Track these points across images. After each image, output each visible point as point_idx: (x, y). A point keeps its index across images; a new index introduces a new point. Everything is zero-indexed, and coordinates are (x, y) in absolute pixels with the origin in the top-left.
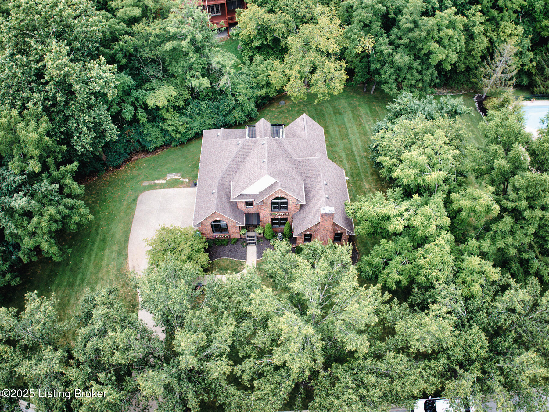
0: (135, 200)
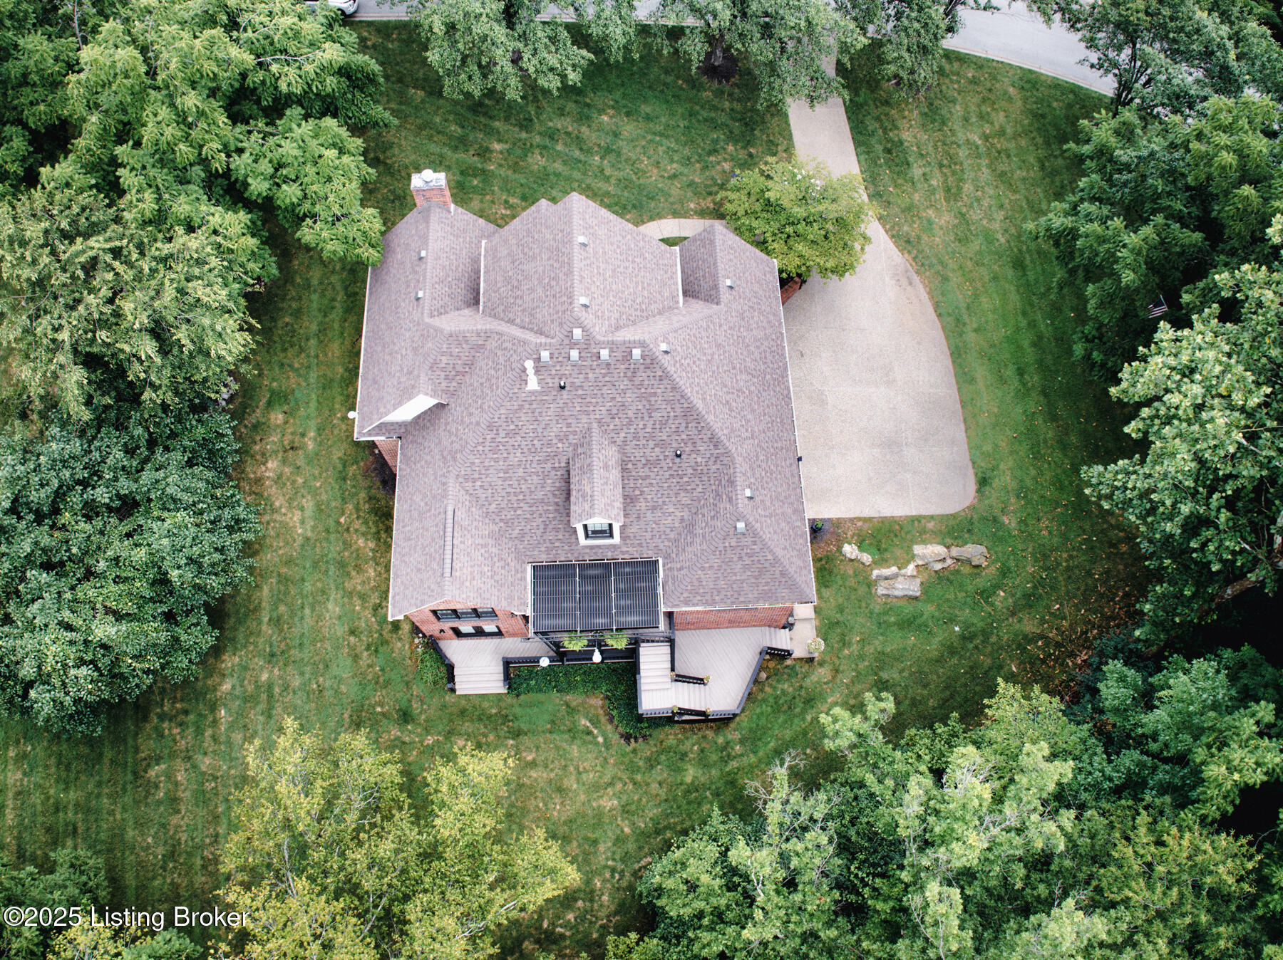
0: (983, 482)
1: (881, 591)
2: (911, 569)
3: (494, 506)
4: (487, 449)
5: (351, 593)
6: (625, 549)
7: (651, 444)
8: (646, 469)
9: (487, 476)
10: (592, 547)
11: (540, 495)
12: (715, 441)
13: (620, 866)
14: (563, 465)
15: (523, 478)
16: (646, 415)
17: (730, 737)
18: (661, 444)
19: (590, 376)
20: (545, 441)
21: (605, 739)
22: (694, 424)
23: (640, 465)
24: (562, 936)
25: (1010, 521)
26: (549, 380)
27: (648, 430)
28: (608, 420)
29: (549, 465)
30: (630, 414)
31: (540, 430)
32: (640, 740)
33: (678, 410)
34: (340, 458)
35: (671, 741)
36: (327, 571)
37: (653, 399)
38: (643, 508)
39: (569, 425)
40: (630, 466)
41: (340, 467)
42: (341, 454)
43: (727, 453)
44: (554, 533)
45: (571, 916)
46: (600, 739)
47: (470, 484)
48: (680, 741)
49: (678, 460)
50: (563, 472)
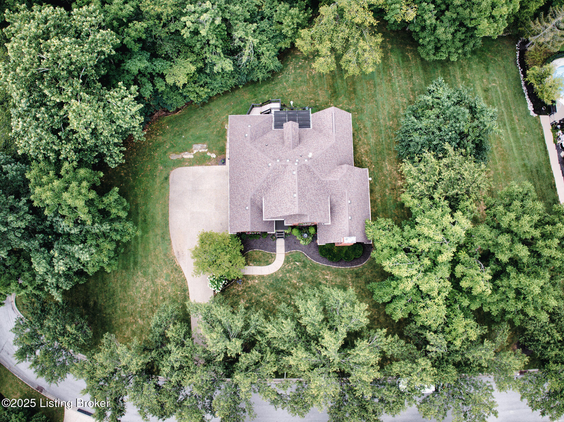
1: (205, 146)
2: (195, 152)
13: (287, 75)
24: (302, 59)
25: (160, 167)
45: (300, 64)
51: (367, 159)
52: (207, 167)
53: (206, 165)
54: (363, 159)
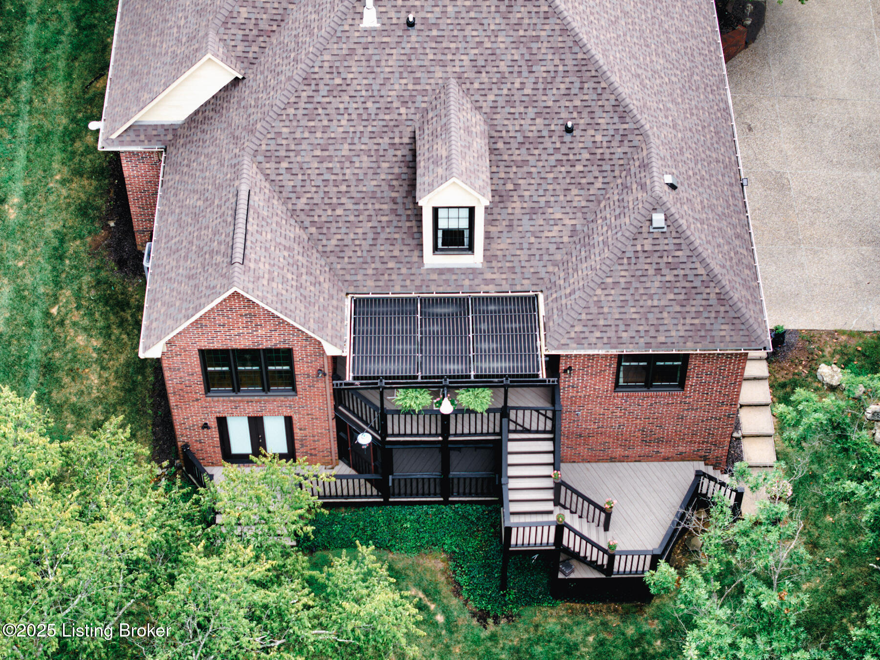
3: (304, 200)
4: (301, 112)
5: (60, 406)
6: (489, 276)
7: (531, 112)
8: (523, 151)
9: (298, 153)
10: (441, 271)
11: (370, 185)
12: (621, 111)
14: (406, 140)
15: (348, 158)
16: (525, 69)
17: (646, 628)
18: (545, 113)
19: (450, 9)
20: (382, 104)
21: (447, 618)
22: (590, 85)
23: (514, 145)
26: (392, 14)
27: (528, 91)
28: (472, 75)
29: (386, 140)
30: (503, 67)
31: (376, 87)
32: (503, 621)
33: (570, 62)
34: (56, 232)
35: (552, 625)
36: (26, 376)
37: (534, 46)
38: (518, 211)
39: (417, 81)
40: (500, 145)
41: (55, 242)
42: (57, 227)
43: (639, 130)
44: (387, 247)
46: (440, 618)
47: (272, 165)
48: (565, 626)
49: (568, 138)
50: (405, 151)
51: (81, 340)
52: (854, 325)
53: (860, 334)
54: (96, 343)
